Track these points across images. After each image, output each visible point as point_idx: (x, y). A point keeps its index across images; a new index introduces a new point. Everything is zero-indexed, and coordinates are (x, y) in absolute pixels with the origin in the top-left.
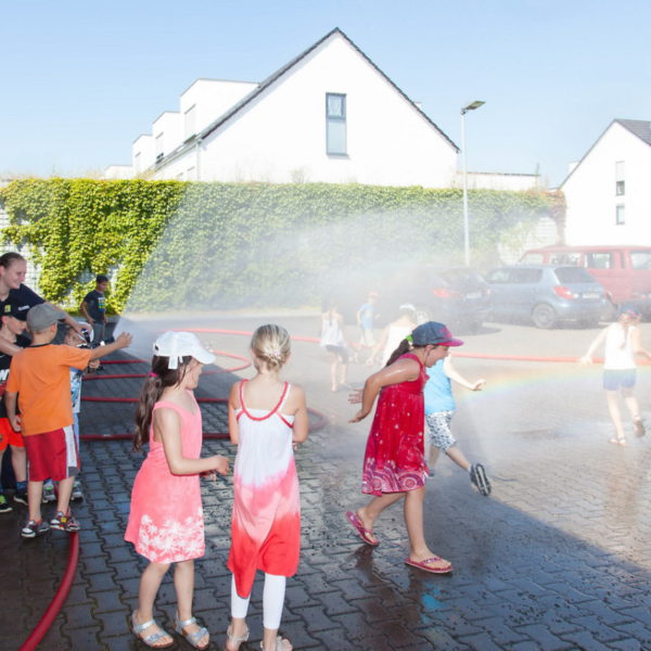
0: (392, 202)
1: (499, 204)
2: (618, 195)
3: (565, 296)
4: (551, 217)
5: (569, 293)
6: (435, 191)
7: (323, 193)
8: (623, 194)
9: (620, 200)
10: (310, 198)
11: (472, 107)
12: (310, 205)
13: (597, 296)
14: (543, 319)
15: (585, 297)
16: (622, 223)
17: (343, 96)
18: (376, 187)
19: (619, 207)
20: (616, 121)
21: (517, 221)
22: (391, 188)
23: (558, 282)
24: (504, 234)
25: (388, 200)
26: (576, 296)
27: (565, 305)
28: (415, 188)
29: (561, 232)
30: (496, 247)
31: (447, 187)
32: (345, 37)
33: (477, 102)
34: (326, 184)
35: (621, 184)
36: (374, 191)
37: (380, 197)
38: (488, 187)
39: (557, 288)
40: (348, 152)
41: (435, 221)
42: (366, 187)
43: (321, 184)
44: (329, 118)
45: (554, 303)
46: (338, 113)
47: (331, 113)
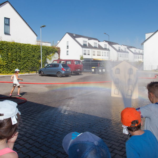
0: (23, 47)
1: (47, 49)
2: (67, 49)
3: (64, 70)
4: (57, 53)
5: (64, 69)
6: (33, 45)
7: (6, 44)
8: (68, 48)
9: (68, 50)
10: (2, 45)
11: (43, 27)
12: (2, 47)
13: (69, 70)
14: (59, 75)
15: (67, 70)
16: (68, 55)
17: (9, 19)
18: (20, 44)
19: (67, 51)
20: (67, 33)
21: (51, 53)
22: (23, 44)
23: (62, 67)
24: (48, 56)
25: (22, 47)
26: (66, 70)
27: (64, 72)
28: (29, 44)
29: (59, 56)
30: (46, 59)
31: (36, 44)
32: (10, 3)
33: (44, 26)
34: (6, 42)
35: (68, 46)
36: (19, 44)
37: (20, 46)
38: (45, 45)
39: (62, 68)
40: (10, 34)
41: (33, 53)
42: (17, 43)
43: (5, 41)
44: (5, 24)
45: (61, 72)
46: (8, 23)
47: (6, 23)
